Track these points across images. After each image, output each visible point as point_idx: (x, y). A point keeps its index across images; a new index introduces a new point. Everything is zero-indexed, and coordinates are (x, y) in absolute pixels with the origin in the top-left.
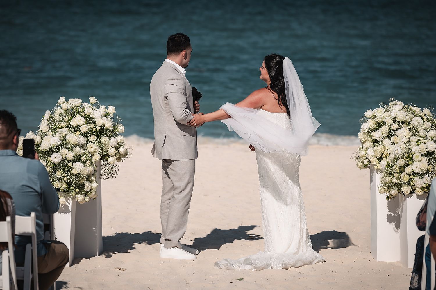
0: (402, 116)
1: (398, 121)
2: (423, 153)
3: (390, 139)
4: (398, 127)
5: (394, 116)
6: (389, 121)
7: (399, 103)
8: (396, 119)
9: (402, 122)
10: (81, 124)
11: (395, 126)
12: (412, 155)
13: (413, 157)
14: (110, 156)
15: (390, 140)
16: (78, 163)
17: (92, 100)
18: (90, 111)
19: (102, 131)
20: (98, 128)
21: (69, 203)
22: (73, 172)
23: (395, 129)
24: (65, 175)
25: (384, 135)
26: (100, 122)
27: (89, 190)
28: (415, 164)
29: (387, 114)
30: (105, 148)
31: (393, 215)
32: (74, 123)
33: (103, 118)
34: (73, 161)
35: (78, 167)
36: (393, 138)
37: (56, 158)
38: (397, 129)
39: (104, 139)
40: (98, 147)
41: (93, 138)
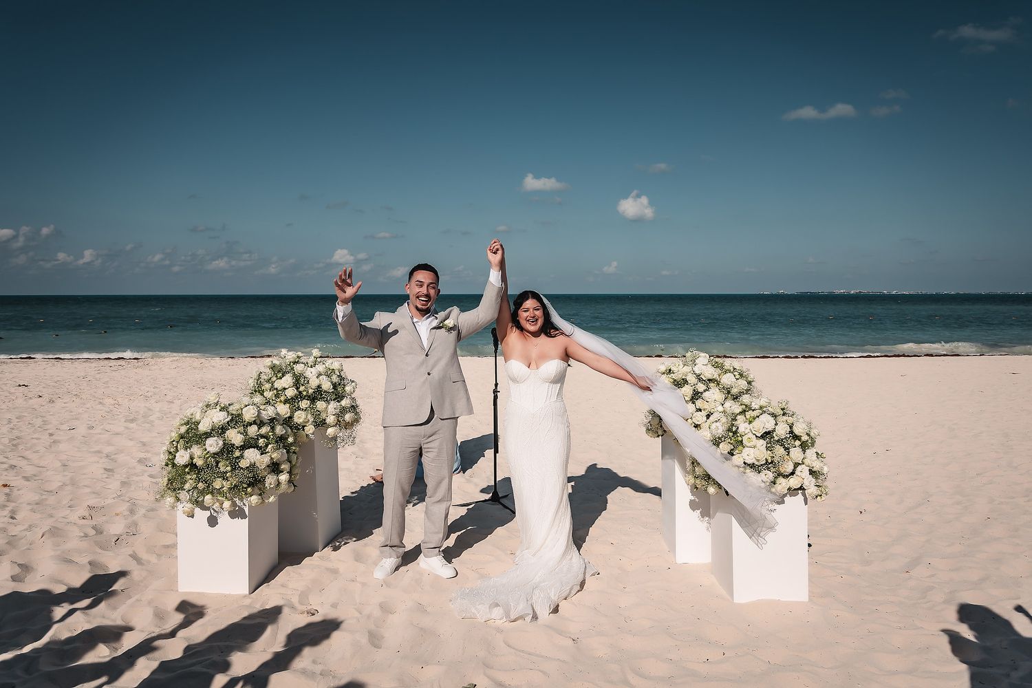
0: (709, 372)
1: (704, 379)
2: (759, 435)
3: (694, 403)
4: (705, 388)
5: (697, 372)
6: (691, 379)
7: (703, 354)
8: (701, 376)
9: (709, 380)
10: (287, 387)
11: (701, 387)
12: (741, 436)
13: (742, 440)
14: (329, 426)
15: (694, 405)
16: (252, 450)
17: (316, 352)
18: (301, 369)
19: (318, 395)
20: (311, 391)
21: (244, 505)
22: (244, 464)
23: (701, 390)
24: (229, 468)
25: (687, 399)
26: (314, 383)
27: (272, 486)
28: (746, 451)
29: (687, 369)
30: (323, 416)
31: (697, 500)
32: (279, 384)
33: (321, 377)
34: (243, 448)
35: (251, 455)
36: (699, 403)
37: (213, 444)
38: (705, 391)
39: (320, 405)
40: (309, 416)
41: (304, 404)
